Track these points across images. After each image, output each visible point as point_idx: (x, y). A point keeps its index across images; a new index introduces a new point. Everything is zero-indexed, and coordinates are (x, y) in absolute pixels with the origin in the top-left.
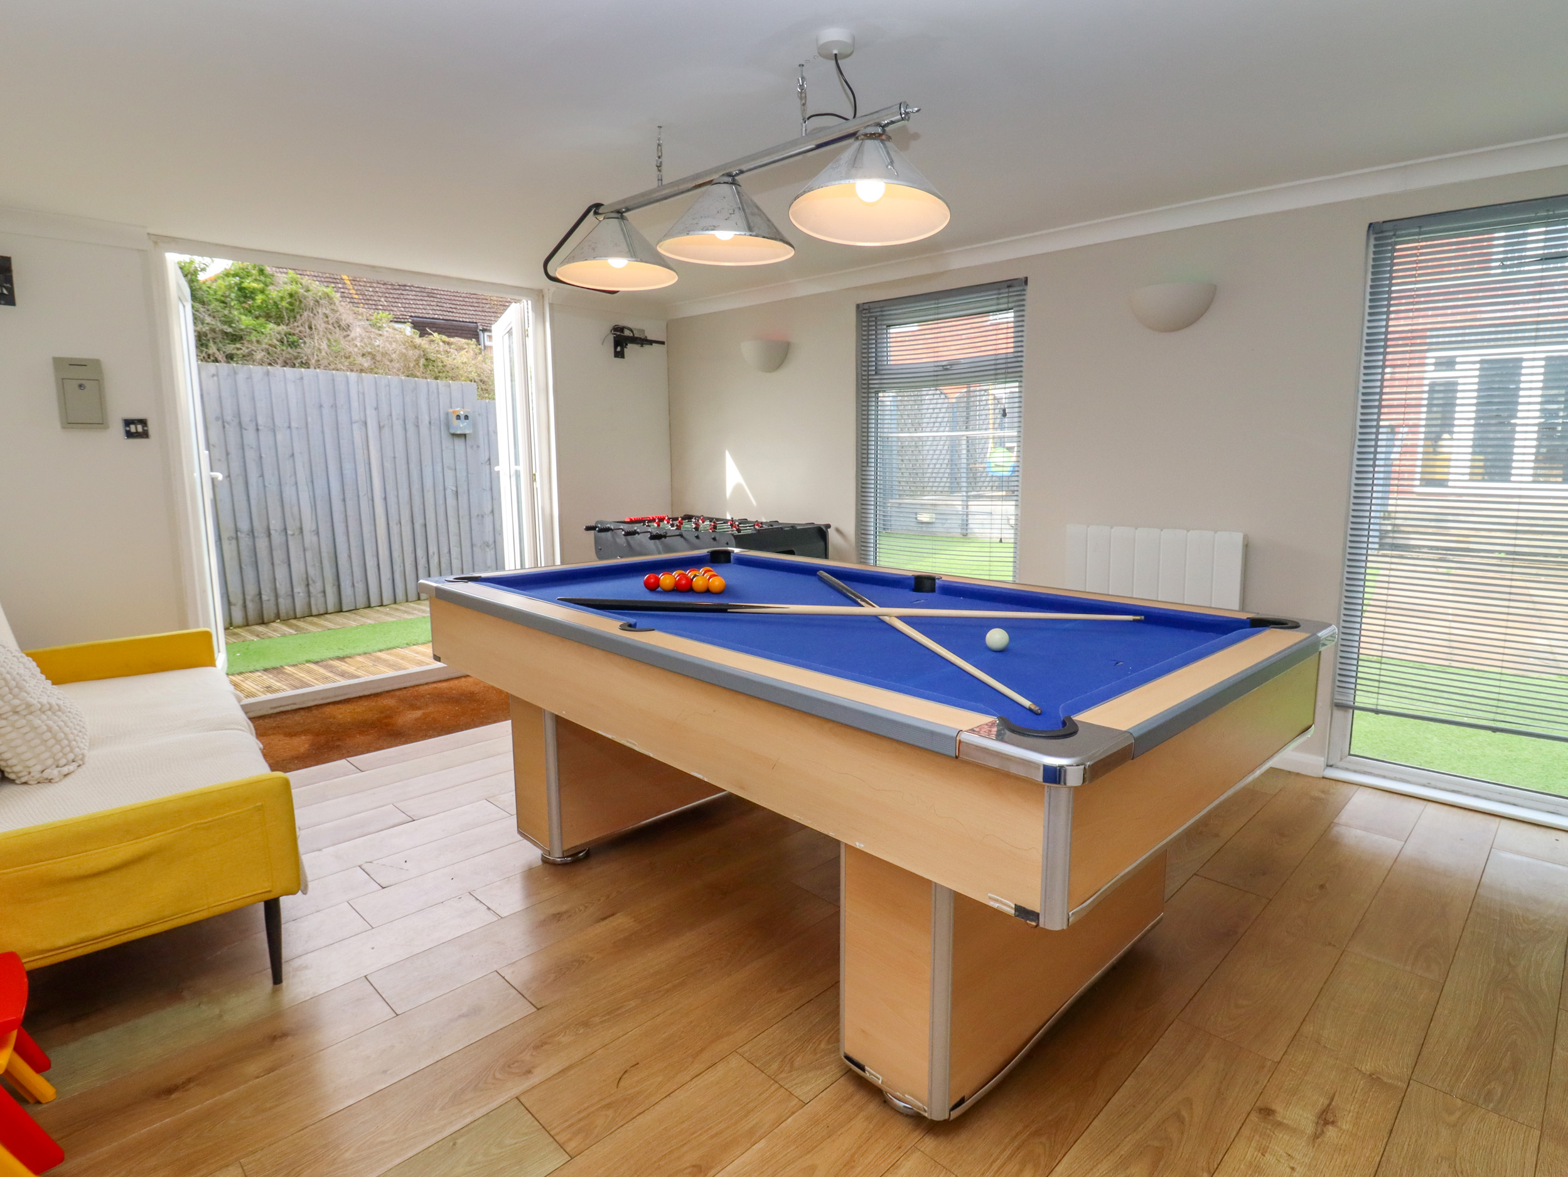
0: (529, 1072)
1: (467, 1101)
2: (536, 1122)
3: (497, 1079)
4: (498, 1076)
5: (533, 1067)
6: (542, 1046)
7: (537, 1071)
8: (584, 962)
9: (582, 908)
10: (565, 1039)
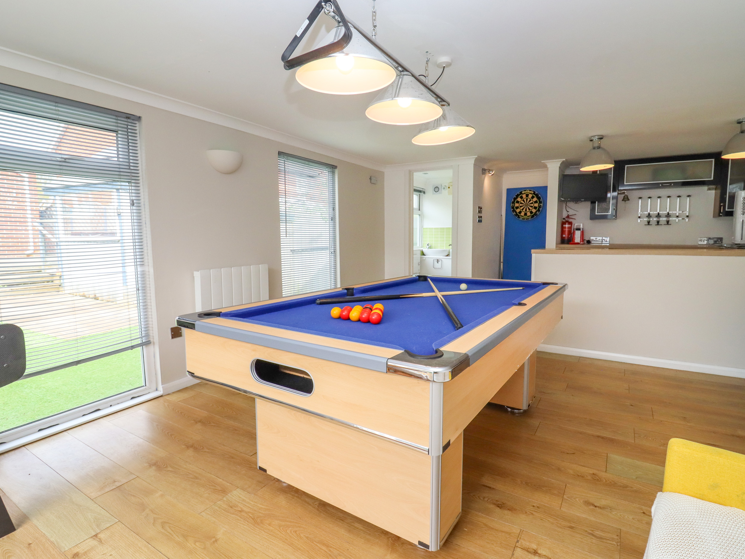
0: (593, 474)
1: (622, 484)
2: (607, 464)
3: (606, 480)
4: (604, 481)
5: (591, 474)
6: (580, 476)
7: (591, 472)
8: (526, 483)
9: (486, 499)
10: (571, 472)
